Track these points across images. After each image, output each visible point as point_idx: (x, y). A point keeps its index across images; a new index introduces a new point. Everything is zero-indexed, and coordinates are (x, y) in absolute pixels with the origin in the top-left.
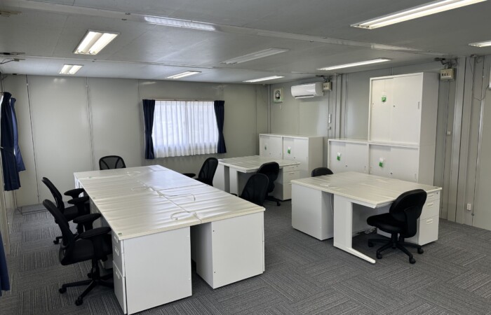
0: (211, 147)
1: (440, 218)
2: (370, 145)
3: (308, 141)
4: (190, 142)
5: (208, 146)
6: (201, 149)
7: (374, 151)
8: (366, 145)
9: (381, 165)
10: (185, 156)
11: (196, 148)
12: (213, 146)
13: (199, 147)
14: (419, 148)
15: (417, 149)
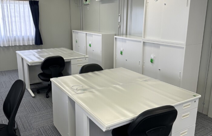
0: (29, 40)
1: (198, 112)
2: (144, 43)
3: (101, 37)
4: (8, 35)
5: (26, 39)
6: (19, 41)
7: (147, 48)
8: (140, 42)
9: (152, 61)
10: (5, 47)
11: (15, 40)
12: (31, 39)
13: (17, 40)
14: (185, 47)
15: (183, 48)
